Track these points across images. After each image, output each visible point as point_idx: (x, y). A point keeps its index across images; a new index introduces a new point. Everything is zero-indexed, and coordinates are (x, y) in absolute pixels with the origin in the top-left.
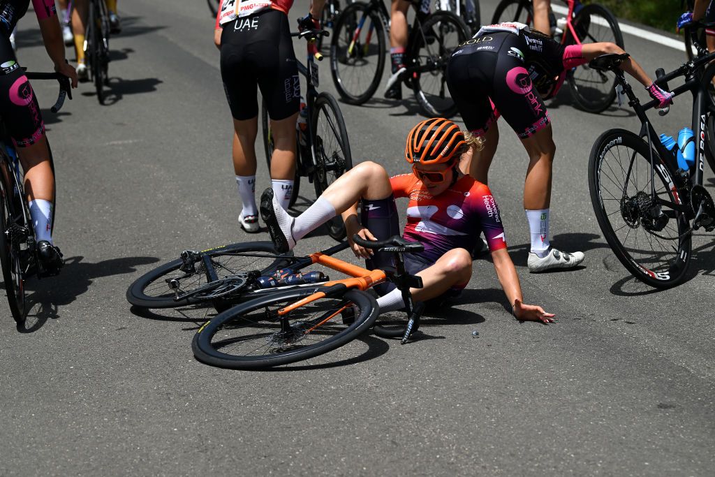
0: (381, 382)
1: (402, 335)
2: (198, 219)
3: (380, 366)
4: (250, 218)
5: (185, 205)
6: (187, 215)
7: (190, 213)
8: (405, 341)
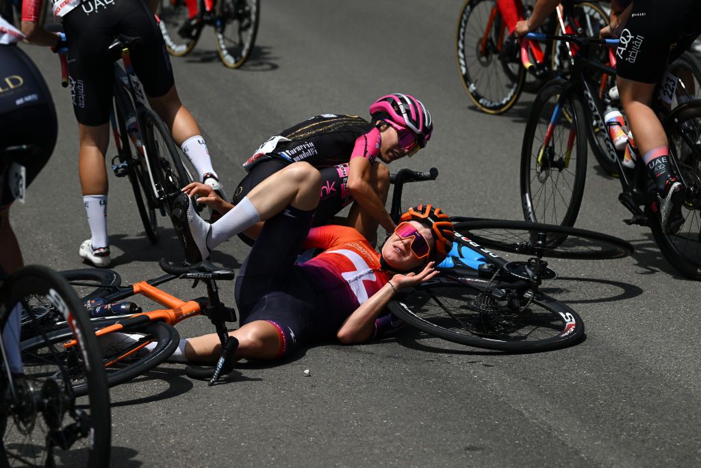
0: (169, 420)
1: (211, 376)
2: (46, 249)
3: (178, 405)
4: (102, 250)
5: (37, 234)
6: (35, 245)
7: (39, 242)
8: (213, 382)
